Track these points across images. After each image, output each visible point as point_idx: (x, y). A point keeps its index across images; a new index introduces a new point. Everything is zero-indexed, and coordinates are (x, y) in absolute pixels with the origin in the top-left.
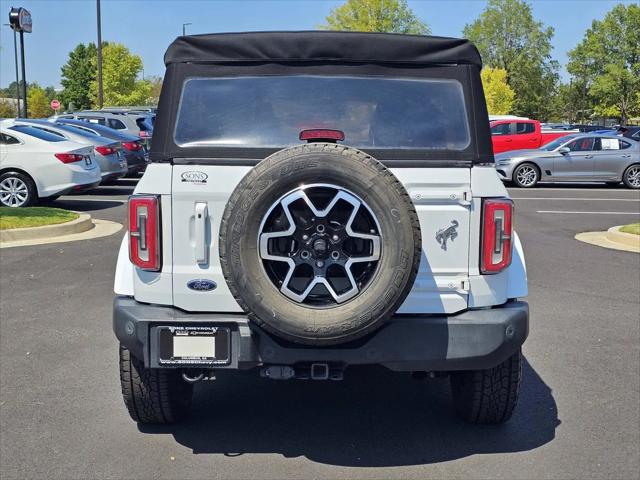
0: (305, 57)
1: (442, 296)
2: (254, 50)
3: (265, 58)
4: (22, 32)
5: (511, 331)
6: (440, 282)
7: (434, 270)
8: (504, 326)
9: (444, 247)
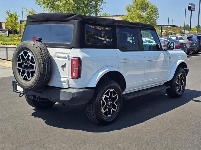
0: (45, 20)
1: (63, 83)
2: (36, 18)
3: (38, 20)
4: (191, 11)
5: (75, 95)
6: (62, 79)
7: (61, 76)
8: (73, 94)
9: (63, 70)
